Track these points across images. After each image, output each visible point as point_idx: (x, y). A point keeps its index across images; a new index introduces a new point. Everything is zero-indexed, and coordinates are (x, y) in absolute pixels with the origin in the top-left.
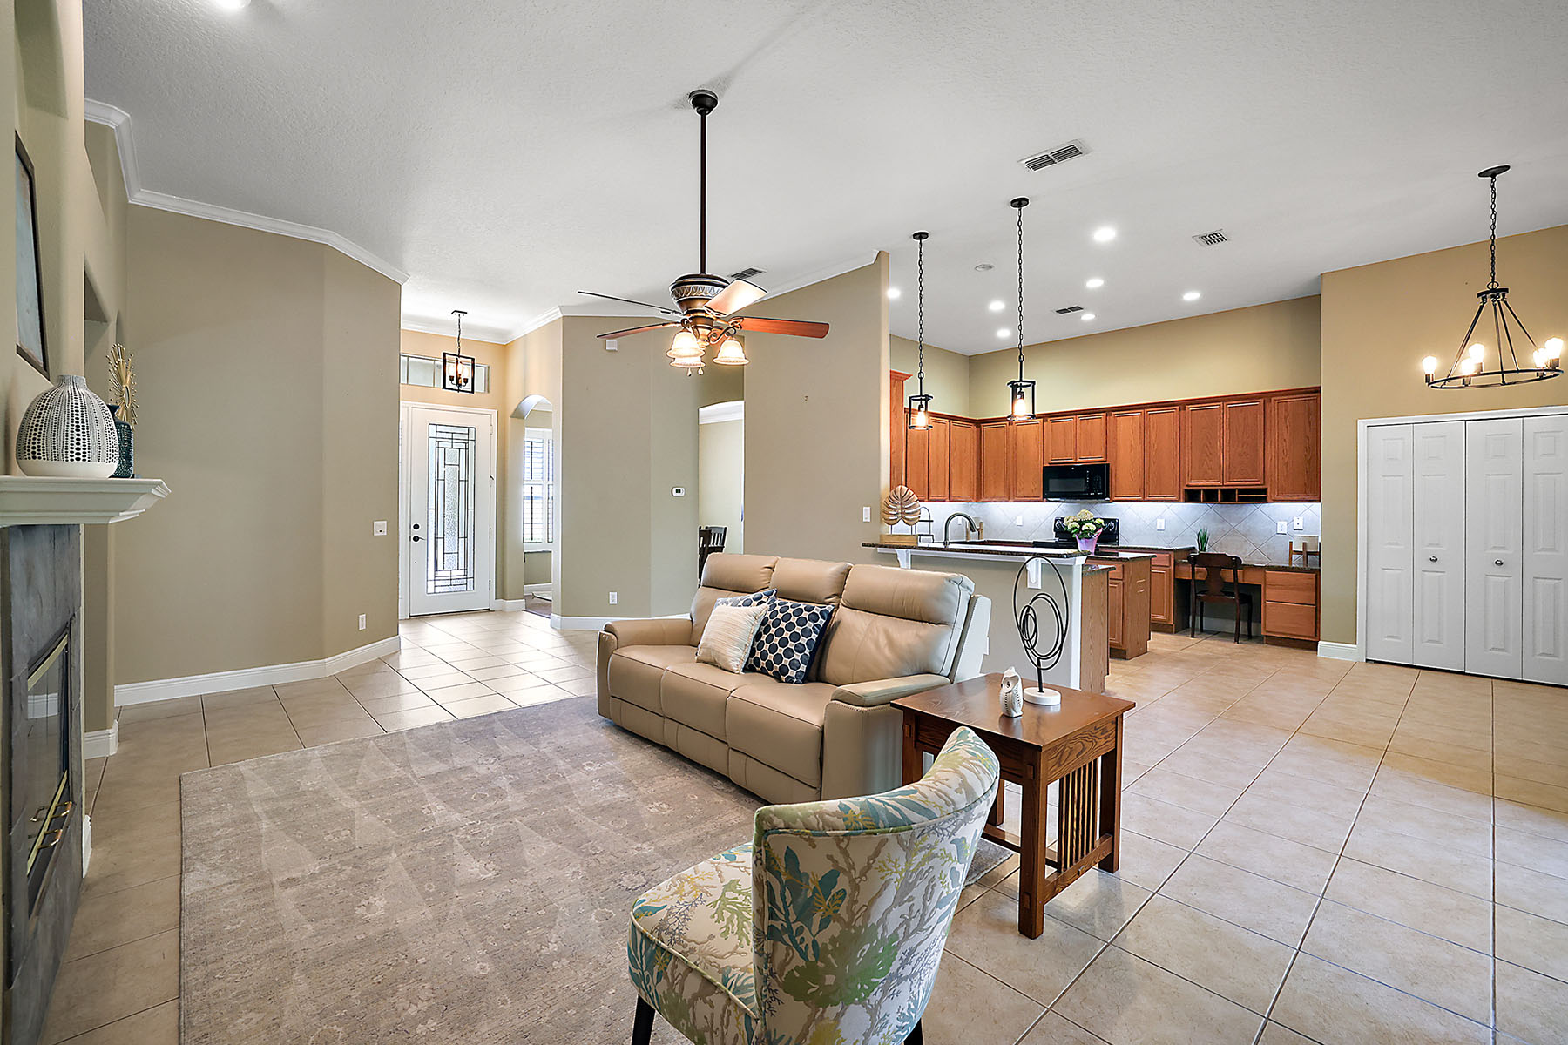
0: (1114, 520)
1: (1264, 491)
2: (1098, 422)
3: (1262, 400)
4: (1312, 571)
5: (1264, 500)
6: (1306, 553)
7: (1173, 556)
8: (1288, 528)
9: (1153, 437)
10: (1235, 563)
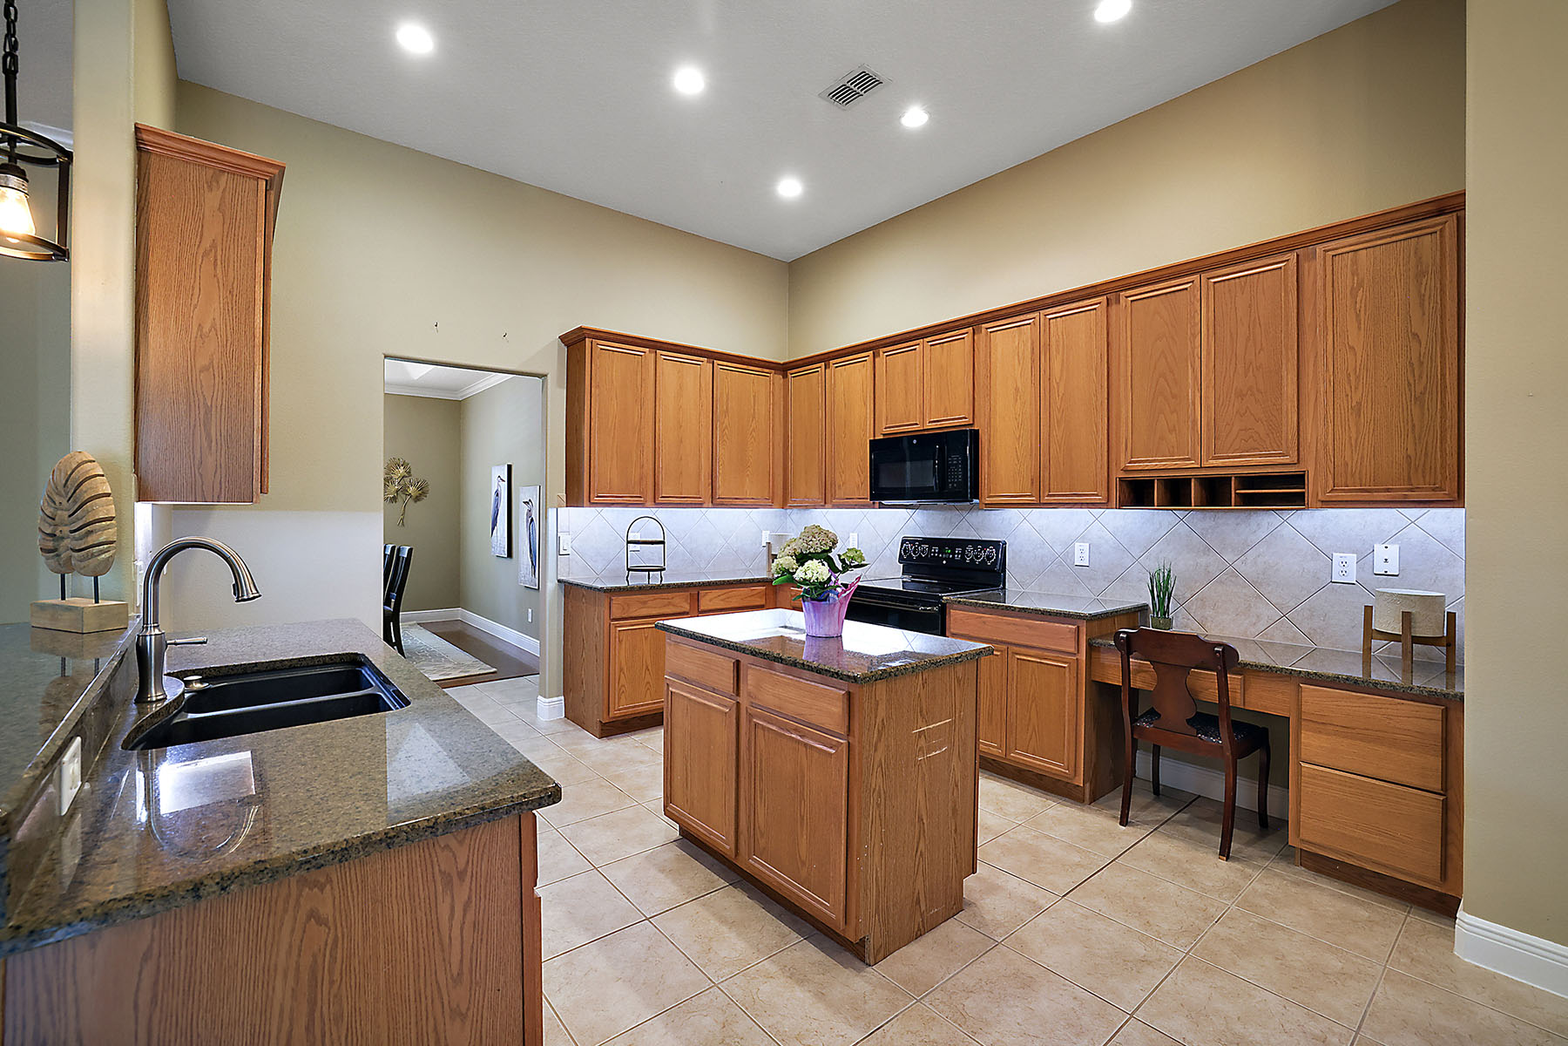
0: (996, 544)
1: (1299, 479)
2: (959, 347)
3: (1292, 256)
4: (1430, 698)
5: (1298, 501)
6: (1409, 638)
7: (1084, 629)
8: (1360, 569)
9: (1057, 366)
10: (1223, 658)
